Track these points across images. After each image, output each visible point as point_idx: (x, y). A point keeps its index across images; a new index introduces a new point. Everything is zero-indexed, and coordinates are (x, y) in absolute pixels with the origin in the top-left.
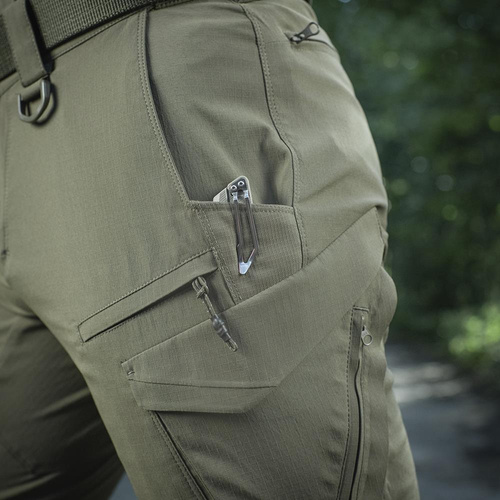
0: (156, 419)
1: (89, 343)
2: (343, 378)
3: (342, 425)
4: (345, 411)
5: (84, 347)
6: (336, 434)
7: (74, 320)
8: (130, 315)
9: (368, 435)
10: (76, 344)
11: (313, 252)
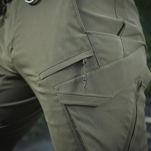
0: (65, 108)
1: (43, 80)
2: (133, 100)
3: (131, 117)
4: (132, 112)
5: (41, 82)
6: (128, 119)
7: (38, 73)
8: (60, 69)
9: (138, 122)
10: (37, 81)
11: (127, 53)
